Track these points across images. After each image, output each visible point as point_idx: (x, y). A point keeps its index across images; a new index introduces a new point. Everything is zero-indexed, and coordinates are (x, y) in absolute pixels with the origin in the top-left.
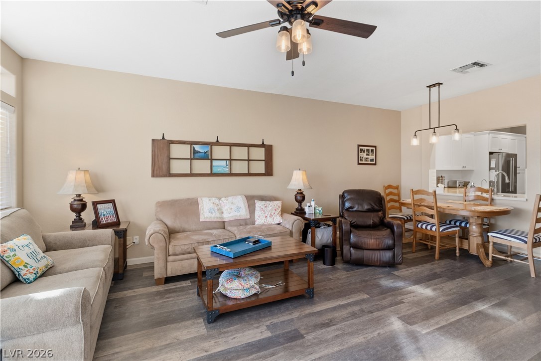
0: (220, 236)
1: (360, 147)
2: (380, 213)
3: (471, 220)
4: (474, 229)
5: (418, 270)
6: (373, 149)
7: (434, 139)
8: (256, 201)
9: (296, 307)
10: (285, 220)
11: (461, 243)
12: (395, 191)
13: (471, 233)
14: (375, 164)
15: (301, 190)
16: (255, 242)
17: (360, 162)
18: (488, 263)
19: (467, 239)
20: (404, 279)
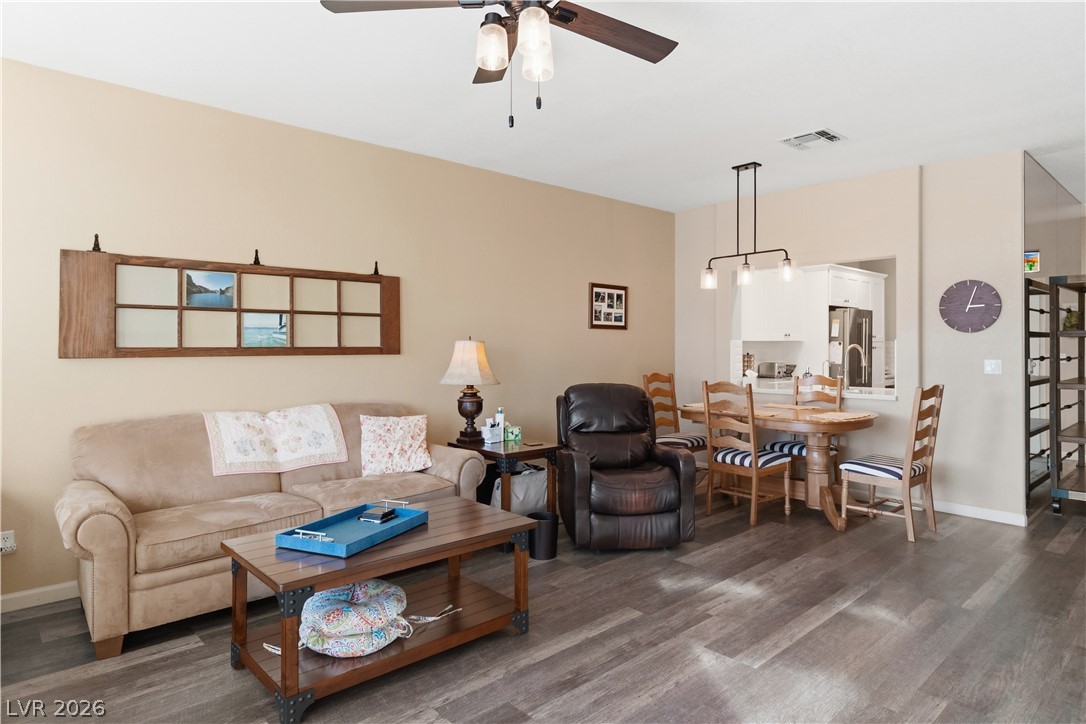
0: (280, 509)
1: (596, 290)
2: (644, 434)
3: (812, 442)
4: (816, 458)
5: (723, 549)
6: (620, 294)
7: (745, 277)
8: (362, 417)
9: (494, 658)
10: (438, 460)
11: (793, 488)
12: (665, 386)
13: (810, 467)
14: (624, 328)
15: (472, 387)
16: (387, 516)
17: (595, 323)
18: (840, 522)
19: (803, 480)
20: (701, 570)
